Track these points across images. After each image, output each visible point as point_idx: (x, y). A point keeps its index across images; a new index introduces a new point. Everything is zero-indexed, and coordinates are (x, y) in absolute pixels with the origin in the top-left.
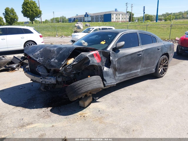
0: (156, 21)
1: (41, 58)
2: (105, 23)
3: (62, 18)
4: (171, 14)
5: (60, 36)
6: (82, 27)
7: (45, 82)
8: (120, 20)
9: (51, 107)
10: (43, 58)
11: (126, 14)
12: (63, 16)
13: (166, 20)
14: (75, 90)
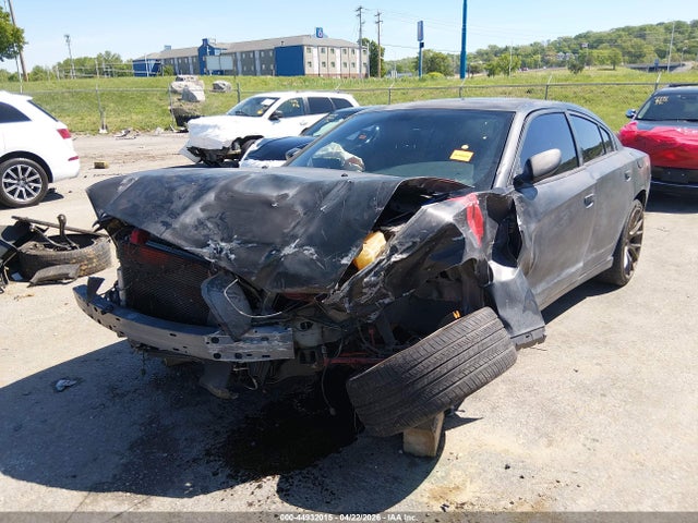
0: (462, 76)
1: (223, 244)
2: (286, 80)
3: (106, 61)
4: (507, 49)
5: (119, 130)
6: (200, 96)
7: (238, 356)
8: (338, 69)
9: (273, 474)
10: (234, 244)
11: (360, 48)
12: (108, 53)
13: (491, 72)
14: (419, 386)
